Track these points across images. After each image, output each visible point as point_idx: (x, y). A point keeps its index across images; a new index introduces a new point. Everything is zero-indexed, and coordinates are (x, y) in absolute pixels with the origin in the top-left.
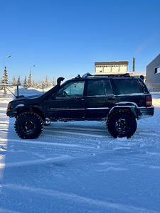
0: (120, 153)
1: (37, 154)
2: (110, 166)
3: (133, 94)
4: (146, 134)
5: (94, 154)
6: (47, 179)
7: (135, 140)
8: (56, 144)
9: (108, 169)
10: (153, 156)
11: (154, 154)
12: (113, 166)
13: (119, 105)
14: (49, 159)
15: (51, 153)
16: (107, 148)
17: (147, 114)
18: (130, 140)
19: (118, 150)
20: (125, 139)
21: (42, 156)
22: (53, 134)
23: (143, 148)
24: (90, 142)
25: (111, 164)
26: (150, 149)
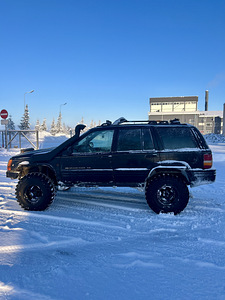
0: (158, 238)
1: (38, 234)
2: (137, 258)
3: (184, 150)
4: (205, 208)
5: (120, 239)
6: (40, 276)
7: (185, 217)
8: (69, 220)
9: (133, 264)
10: (207, 245)
11: (209, 241)
12: (142, 260)
13: (162, 165)
14: (53, 243)
15: (59, 233)
16: (141, 229)
17: (205, 178)
18: (179, 217)
19: (157, 233)
20: (171, 215)
21: (44, 238)
22: (71, 204)
23: (196, 231)
24: (119, 218)
25: (139, 256)
26: (205, 233)
